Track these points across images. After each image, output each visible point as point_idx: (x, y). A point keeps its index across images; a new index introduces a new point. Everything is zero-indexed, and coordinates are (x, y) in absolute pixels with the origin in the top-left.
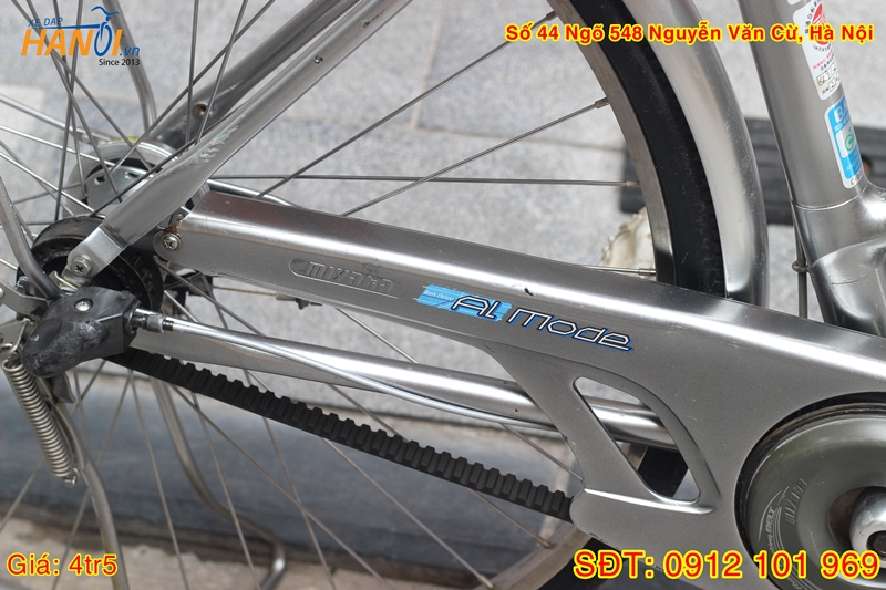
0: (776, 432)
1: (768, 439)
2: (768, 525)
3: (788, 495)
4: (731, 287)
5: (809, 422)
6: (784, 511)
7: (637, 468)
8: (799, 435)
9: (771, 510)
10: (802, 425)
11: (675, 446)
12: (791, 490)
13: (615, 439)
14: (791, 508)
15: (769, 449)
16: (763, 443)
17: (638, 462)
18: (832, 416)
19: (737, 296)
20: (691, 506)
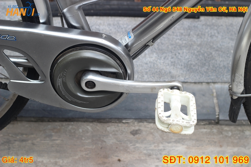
0: (57, 58)
1: (56, 60)
2: (59, 84)
3: (63, 75)
4: (41, 21)
5: (65, 54)
6: (62, 79)
7: (26, 76)
8: (63, 58)
9: (59, 79)
10: (64, 55)
11: (33, 66)
12: (63, 73)
13: (17, 66)
14: (64, 78)
15: (56, 63)
16: (55, 62)
17: (26, 74)
18: (71, 52)
19: (43, 23)
20: (39, 81)
